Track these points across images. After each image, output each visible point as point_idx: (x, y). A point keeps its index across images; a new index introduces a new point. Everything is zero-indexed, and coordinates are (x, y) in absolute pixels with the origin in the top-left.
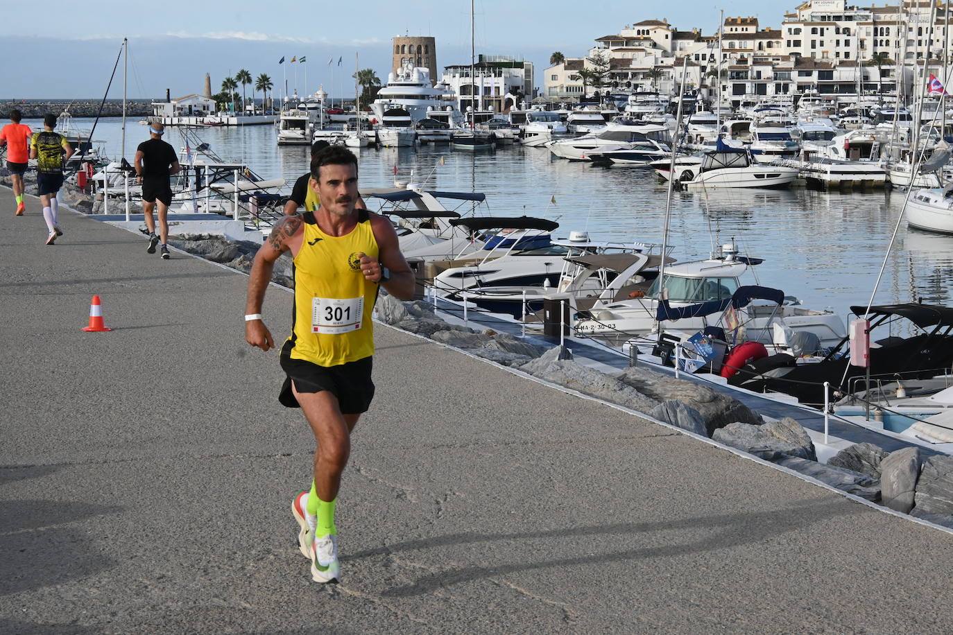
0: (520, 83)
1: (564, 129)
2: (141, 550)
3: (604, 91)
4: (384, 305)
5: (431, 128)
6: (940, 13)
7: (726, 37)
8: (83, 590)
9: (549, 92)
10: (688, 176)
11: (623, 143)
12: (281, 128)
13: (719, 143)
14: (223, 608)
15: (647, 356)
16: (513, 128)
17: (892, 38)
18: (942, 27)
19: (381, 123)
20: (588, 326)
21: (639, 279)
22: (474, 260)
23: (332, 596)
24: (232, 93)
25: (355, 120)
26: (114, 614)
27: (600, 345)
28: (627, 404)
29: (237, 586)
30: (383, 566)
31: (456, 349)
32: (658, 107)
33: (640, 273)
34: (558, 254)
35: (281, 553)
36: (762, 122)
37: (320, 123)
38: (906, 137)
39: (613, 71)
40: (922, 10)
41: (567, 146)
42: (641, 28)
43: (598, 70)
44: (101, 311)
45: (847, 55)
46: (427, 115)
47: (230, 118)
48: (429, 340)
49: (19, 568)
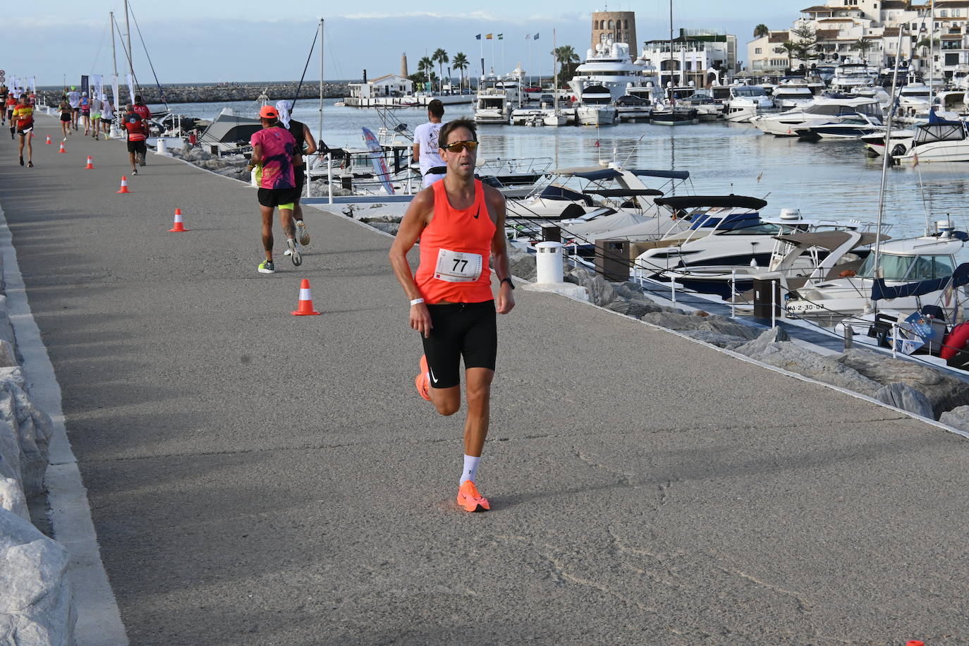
0: (722, 57)
1: (770, 103)
2: (363, 536)
3: (809, 64)
4: (592, 286)
5: (632, 105)
7: (938, 5)
8: (307, 576)
9: (753, 65)
10: (900, 150)
11: (831, 118)
12: (478, 107)
13: (933, 115)
14: (448, 596)
15: (862, 336)
16: (717, 103)
19: (580, 101)
20: (798, 306)
21: (853, 258)
22: (677, 241)
23: (558, 583)
24: (429, 73)
25: (554, 97)
26: (339, 601)
28: (849, 386)
29: (461, 573)
30: (609, 553)
31: (669, 330)
32: (868, 79)
33: (851, 251)
34: (768, 232)
35: (503, 539)
37: (518, 102)
39: (819, 43)
41: (773, 121)
43: (804, 42)
44: (311, 294)
46: (626, 91)
47: (426, 99)
48: (642, 322)
49: (243, 554)
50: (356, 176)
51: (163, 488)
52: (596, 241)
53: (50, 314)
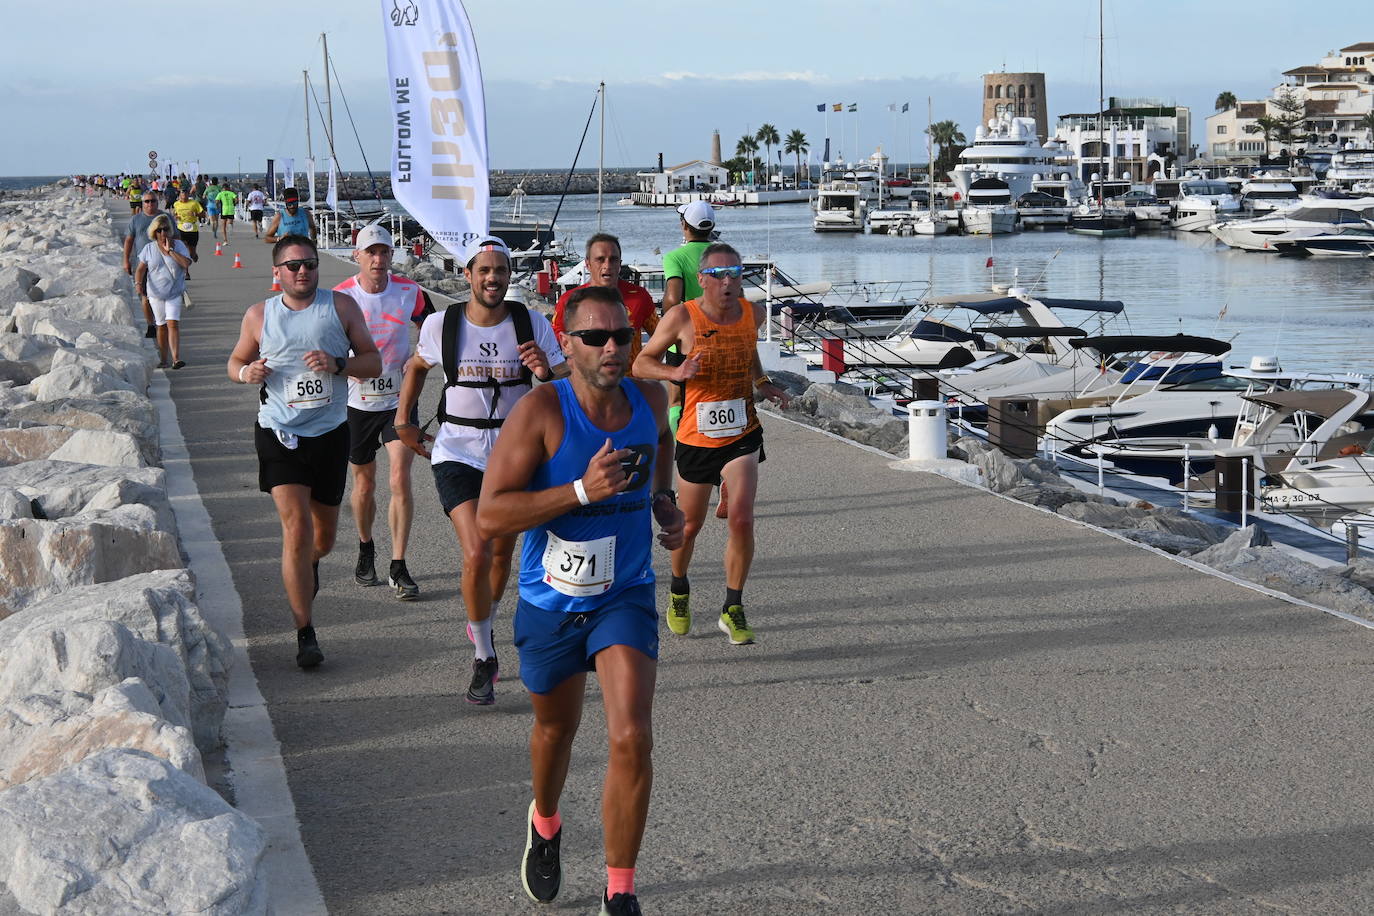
0: (1170, 138)
1: (1236, 205)
3: (1295, 148)
4: (987, 464)
5: (1040, 205)
8: (592, 872)
9: (1214, 150)
11: (1326, 226)
14: (790, 902)
15: (1371, 541)
16: (1162, 204)
19: (965, 199)
20: (1279, 496)
21: (1357, 427)
22: (1105, 399)
23: (946, 887)
24: (751, 158)
25: (928, 194)
27: (1301, 525)
28: (1357, 610)
30: (1018, 846)
31: (1100, 529)
33: (1357, 417)
34: (1231, 389)
35: (867, 823)
37: (878, 200)
39: (1309, 119)
41: (1243, 230)
42: (1352, 55)
43: (1287, 118)
46: (1032, 187)
47: (748, 195)
48: (1060, 516)
49: (500, 838)
51: (387, 743)
52: (990, 399)
53: (226, 495)
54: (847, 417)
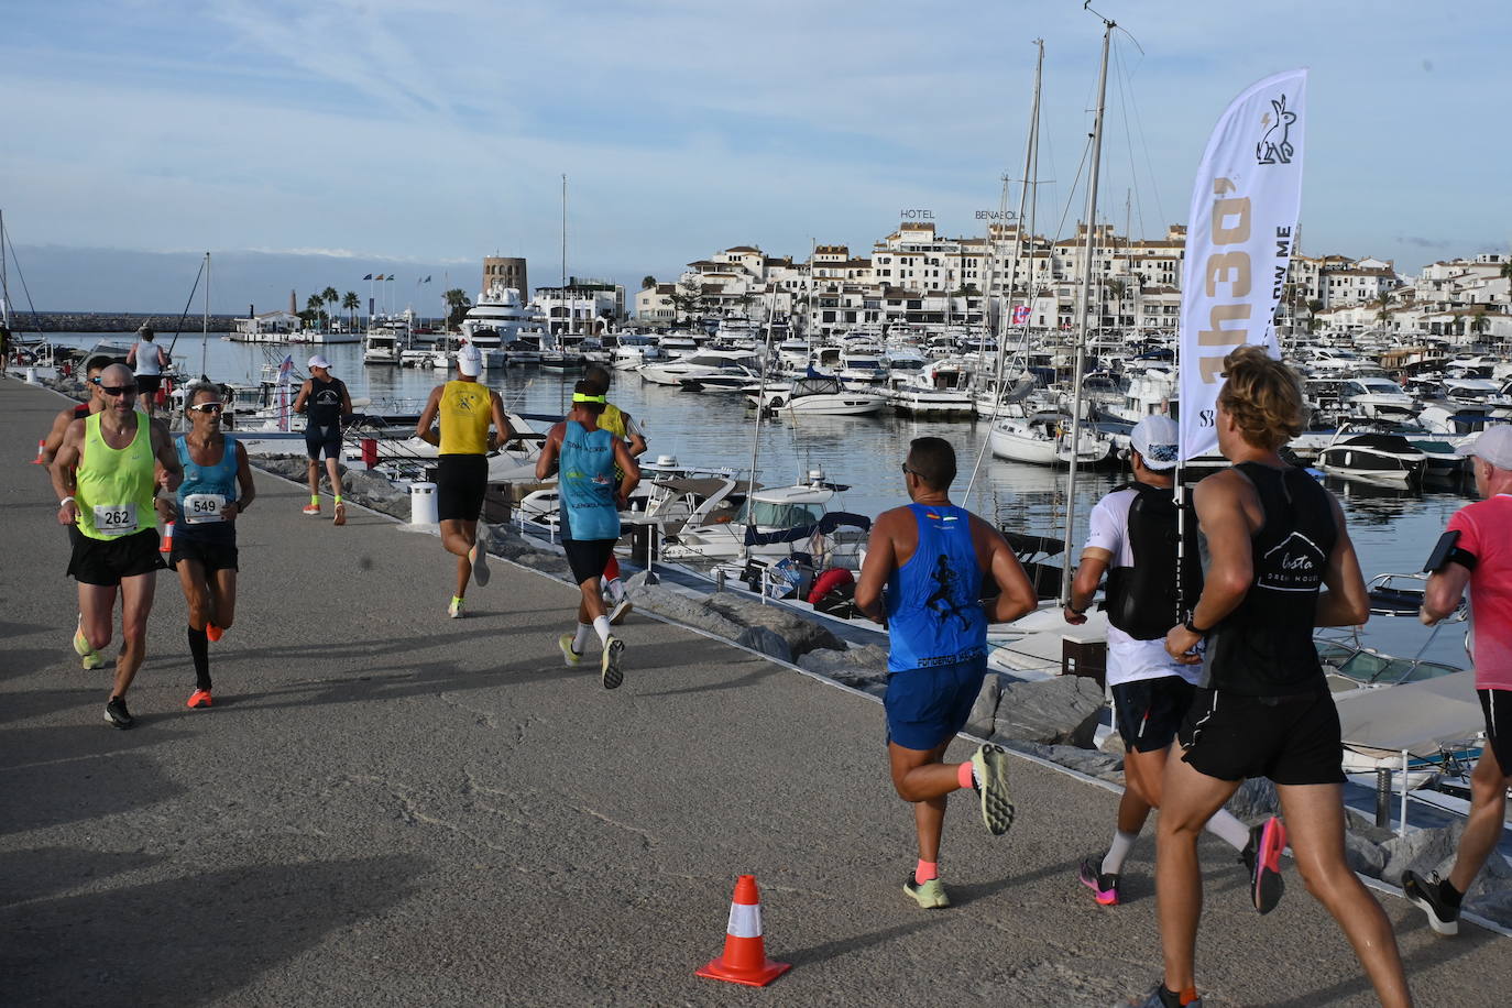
0: (612, 307)
1: (655, 353)
2: (212, 777)
3: (695, 316)
5: (521, 350)
6: (1026, 246)
7: (817, 265)
8: (151, 818)
9: (641, 315)
11: (714, 369)
12: (367, 347)
13: (810, 369)
14: (296, 836)
15: (734, 581)
16: (604, 351)
17: (979, 270)
18: (1027, 259)
20: (675, 551)
21: (726, 504)
23: (408, 823)
24: (318, 311)
25: (444, 340)
26: (182, 842)
27: (688, 570)
28: (712, 630)
29: (311, 813)
30: (462, 792)
31: (540, 573)
32: (749, 333)
33: (728, 498)
35: (357, 779)
36: (852, 349)
37: (407, 343)
38: (992, 368)
39: (704, 296)
40: (1008, 242)
41: (658, 370)
42: (733, 254)
43: (689, 295)
45: (935, 285)
46: (517, 337)
47: (315, 336)
48: (515, 564)
50: (238, 412)
54: (373, 494)
